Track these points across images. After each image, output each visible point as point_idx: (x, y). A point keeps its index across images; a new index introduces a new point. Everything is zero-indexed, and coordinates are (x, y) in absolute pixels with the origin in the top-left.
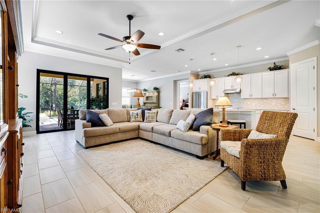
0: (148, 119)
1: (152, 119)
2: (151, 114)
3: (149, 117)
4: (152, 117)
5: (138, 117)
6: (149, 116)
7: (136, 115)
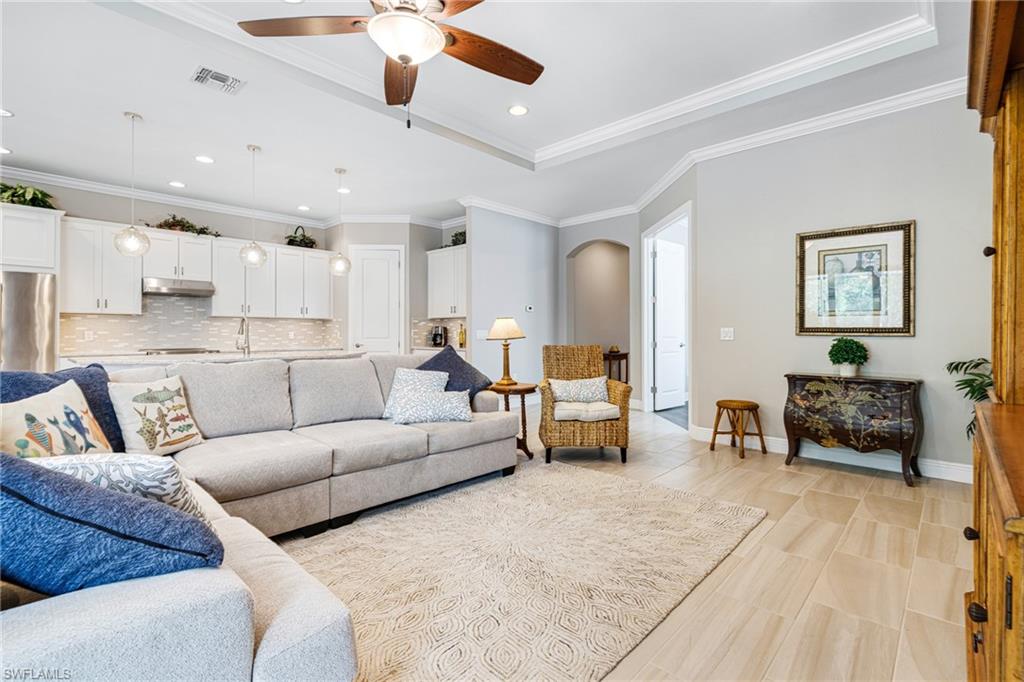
0: (160, 438)
1: (181, 429)
2: (169, 404)
3: (164, 425)
4: (177, 419)
5: (90, 438)
6: (162, 416)
7: (72, 431)
